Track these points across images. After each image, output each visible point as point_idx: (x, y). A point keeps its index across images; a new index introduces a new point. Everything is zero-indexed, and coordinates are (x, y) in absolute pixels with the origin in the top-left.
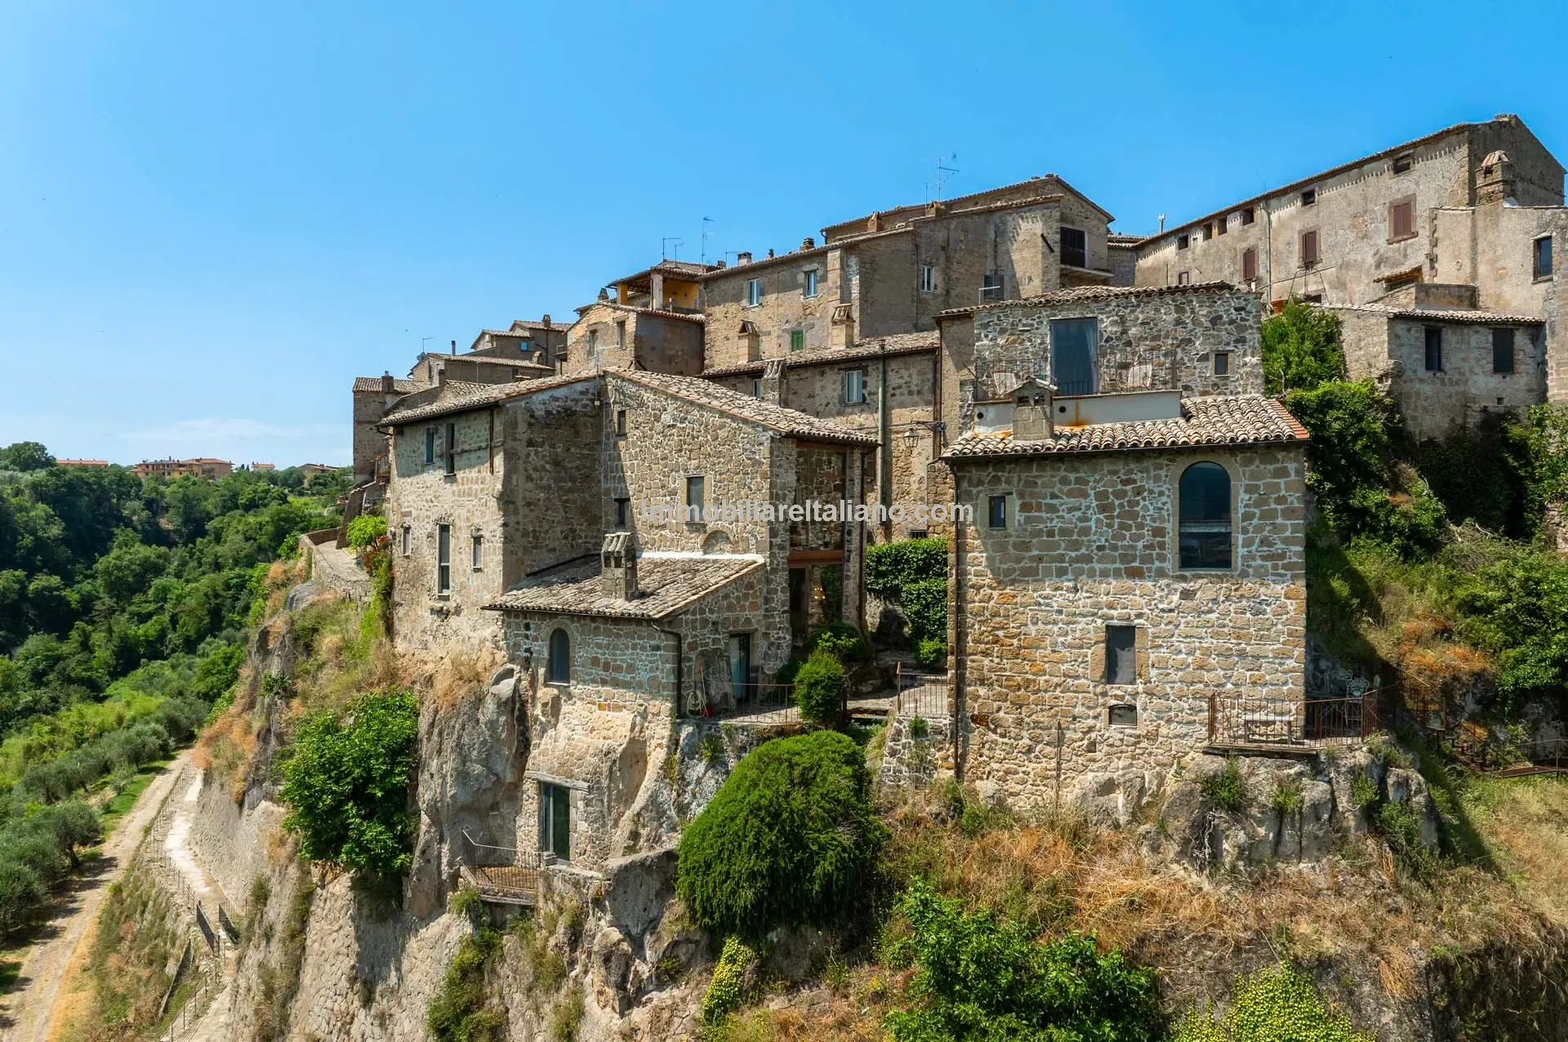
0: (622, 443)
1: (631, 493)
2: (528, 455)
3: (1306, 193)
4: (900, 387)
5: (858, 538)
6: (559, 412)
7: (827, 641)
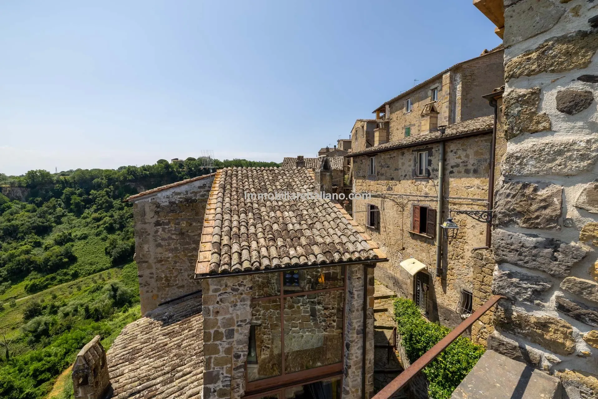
2: (157, 232)
4: (457, 166)
5: (360, 352)
6: (181, 202)
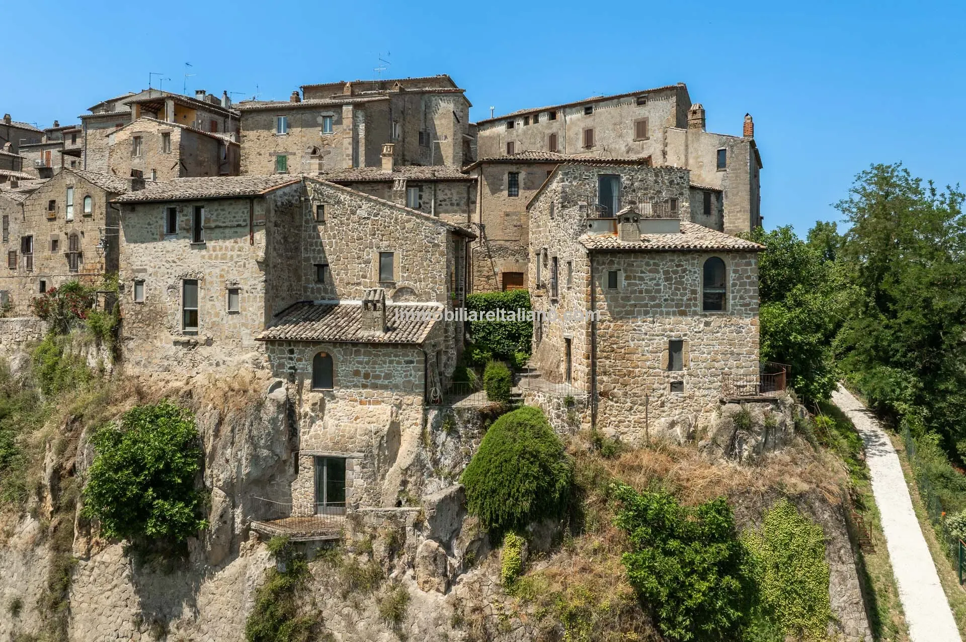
0: (321, 228)
1: (329, 261)
2: (275, 233)
3: (588, 108)
4: (445, 200)
6: (286, 204)
7: (477, 355)
